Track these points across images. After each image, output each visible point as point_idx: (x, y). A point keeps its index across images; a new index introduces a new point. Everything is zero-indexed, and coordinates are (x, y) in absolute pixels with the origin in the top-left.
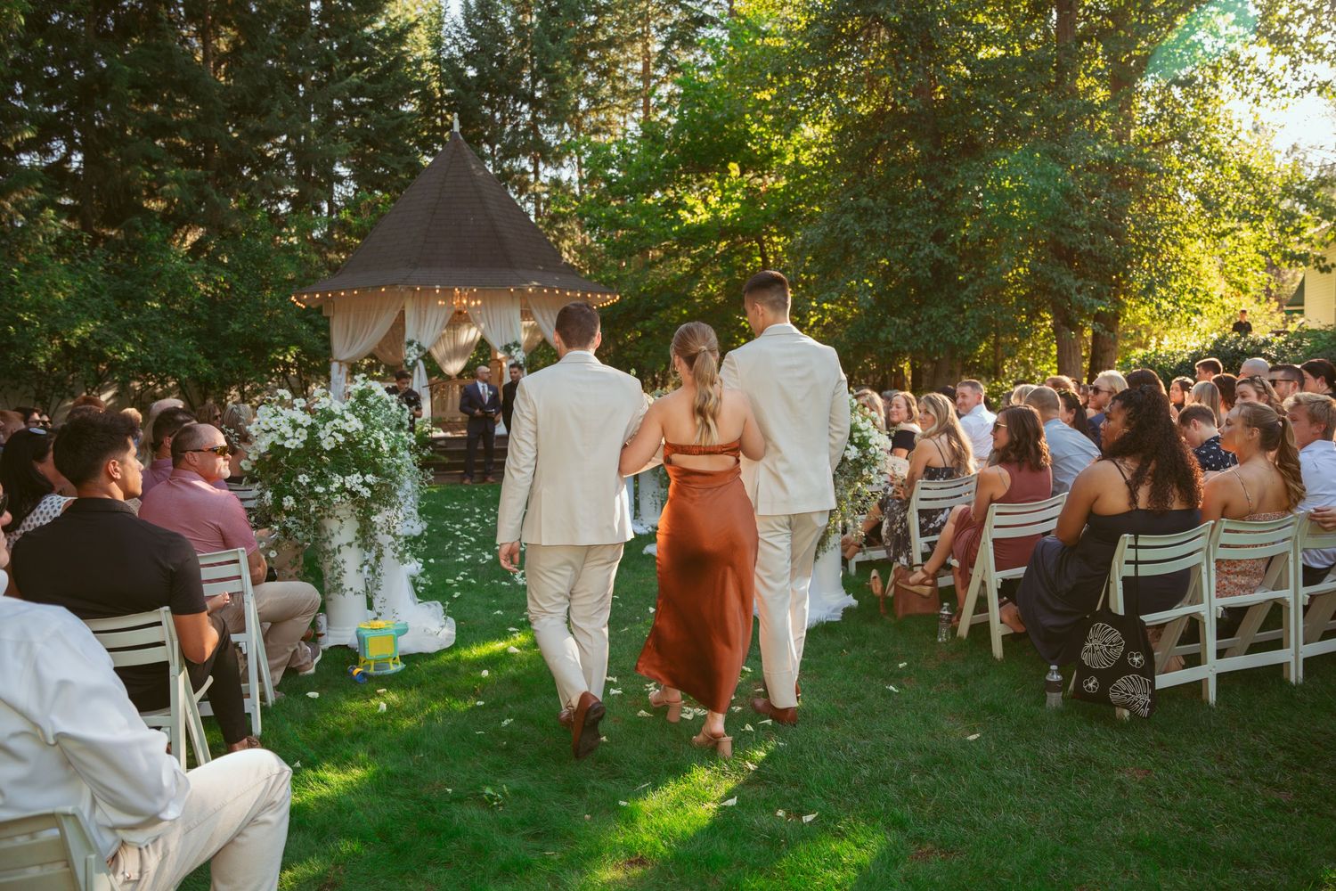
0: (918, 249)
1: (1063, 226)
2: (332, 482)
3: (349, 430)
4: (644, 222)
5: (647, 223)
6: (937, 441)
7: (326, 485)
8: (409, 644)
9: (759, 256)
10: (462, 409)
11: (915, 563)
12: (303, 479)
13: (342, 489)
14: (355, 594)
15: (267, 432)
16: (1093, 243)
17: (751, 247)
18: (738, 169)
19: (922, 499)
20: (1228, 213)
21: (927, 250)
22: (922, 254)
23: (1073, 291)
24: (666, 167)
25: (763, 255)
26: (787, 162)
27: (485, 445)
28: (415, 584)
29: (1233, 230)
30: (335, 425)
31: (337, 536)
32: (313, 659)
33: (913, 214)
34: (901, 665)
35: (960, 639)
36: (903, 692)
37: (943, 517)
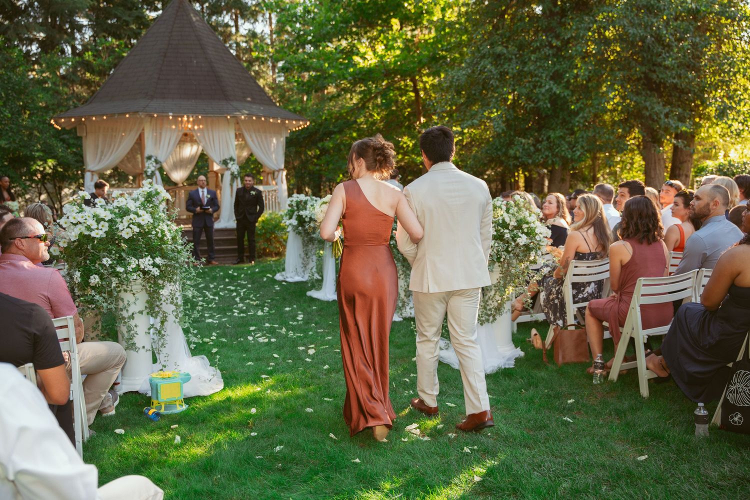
0: (540, 87)
1: (654, 65)
2: (129, 264)
3: (142, 223)
4: (327, 65)
5: (329, 66)
6: (585, 234)
7: (125, 266)
8: (190, 390)
9: (412, 91)
10: (188, 210)
11: (569, 324)
12: (107, 261)
13: (138, 269)
14: (147, 351)
15: (75, 225)
16: (680, 77)
17: (406, 86)
18: (398, 23)
19: (574, 275)
21: (547, 87)
22: (543, 90)
23: (662, 116)
24: (342, 22)
25: (416, 91)
26: (435, 19)
27: (206, 236)
28: (189, 343)
30: (131, 219)
31: (132, 306)
32: (114, 402)
33: (537, 58)
34: (569, 401)
35: (612, 381)
36: (577, 422)
37: (590, 289)
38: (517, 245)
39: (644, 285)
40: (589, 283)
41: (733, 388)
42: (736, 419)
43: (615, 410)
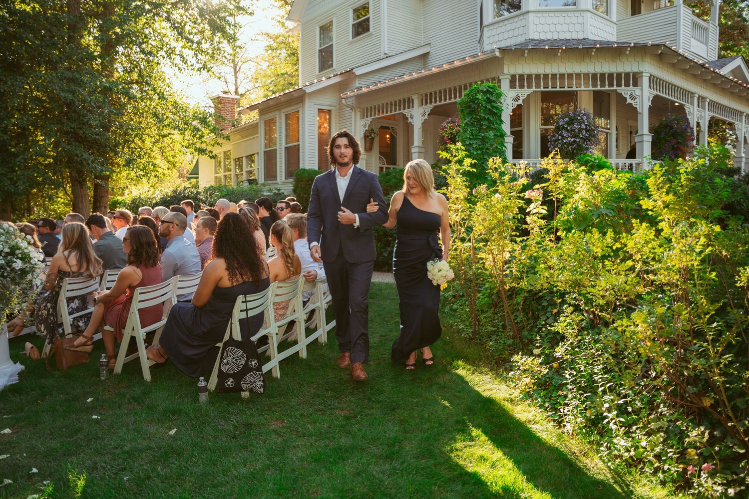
11: (66, 333)
19: (68, 291)
29: (169, 134)
34: (89, 400)
35: (117, 375)
36: (104, 417)
38: (13, 269)
39: (140, 294)
41: (225, 361)
42: (229, 383)
43: (133, 398)
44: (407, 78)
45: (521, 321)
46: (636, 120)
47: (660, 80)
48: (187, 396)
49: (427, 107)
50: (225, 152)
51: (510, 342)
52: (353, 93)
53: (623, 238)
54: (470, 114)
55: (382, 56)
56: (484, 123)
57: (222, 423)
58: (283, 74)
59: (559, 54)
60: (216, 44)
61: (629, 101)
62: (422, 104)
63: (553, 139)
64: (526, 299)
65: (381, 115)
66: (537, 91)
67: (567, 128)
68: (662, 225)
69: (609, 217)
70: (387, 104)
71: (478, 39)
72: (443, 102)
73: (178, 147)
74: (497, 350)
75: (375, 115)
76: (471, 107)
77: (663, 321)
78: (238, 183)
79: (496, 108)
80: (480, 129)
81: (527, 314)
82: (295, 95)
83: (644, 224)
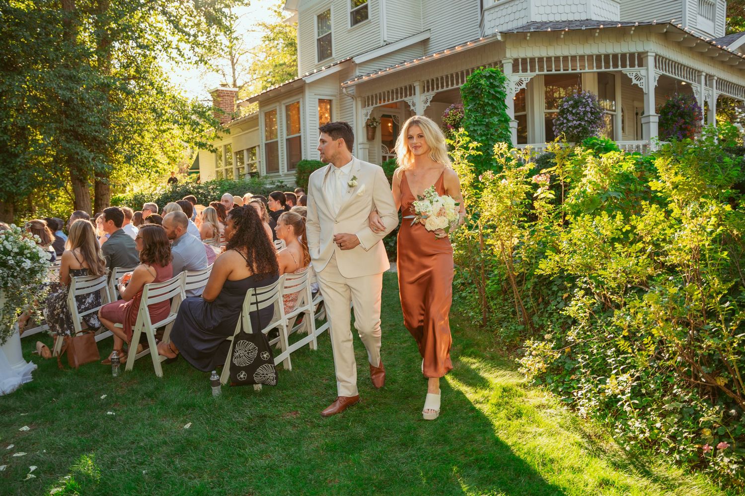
6: (74, 252)
11: (77, 331)
19: (77, 289)
20: (167, 120)
29: (168, 129)
34: (102, 397)
35: (129, 372)
36: (119, 413)
37: (90, 300)
38: (23, 269)
39: (150, 290)
40: (89, 295)
41: (237, 354)
42: (242, 376)
43: (146, 394)
44: (407, 65)
45: (531, 307)
46: (642, 101)
47: (666, 59)
48: (200, 390)
49: (428, 94)
50: (225, 146)
51: (521, 328)
52: (353, 83)
53: (633, 220)
54: (473, 100)
55: (382, 43)
56: (488, 108)
57: (236, 416)
58: (281, 65)
59: (562, 36)
60: (212, 37)
61: (634, 81)
62: (424, 91)
63: (558, 122)
64: (536, 284)
65: (382, 104)
66: (541, 75)
67: (572, 111)
68: (671, 206)
69: (618, 199)
70: (388, 92)
71: (479, 23)
72: (445, 89)
73: (177, 142)
74: (508, 337)
75: (376, 104)
76: (474, 93)
77: (676, 302)
78: (240, 176)
79: (499, 93)
80: (484, 115)
81: (537, 299)
82: (295, 85)
83: (654, 206)
